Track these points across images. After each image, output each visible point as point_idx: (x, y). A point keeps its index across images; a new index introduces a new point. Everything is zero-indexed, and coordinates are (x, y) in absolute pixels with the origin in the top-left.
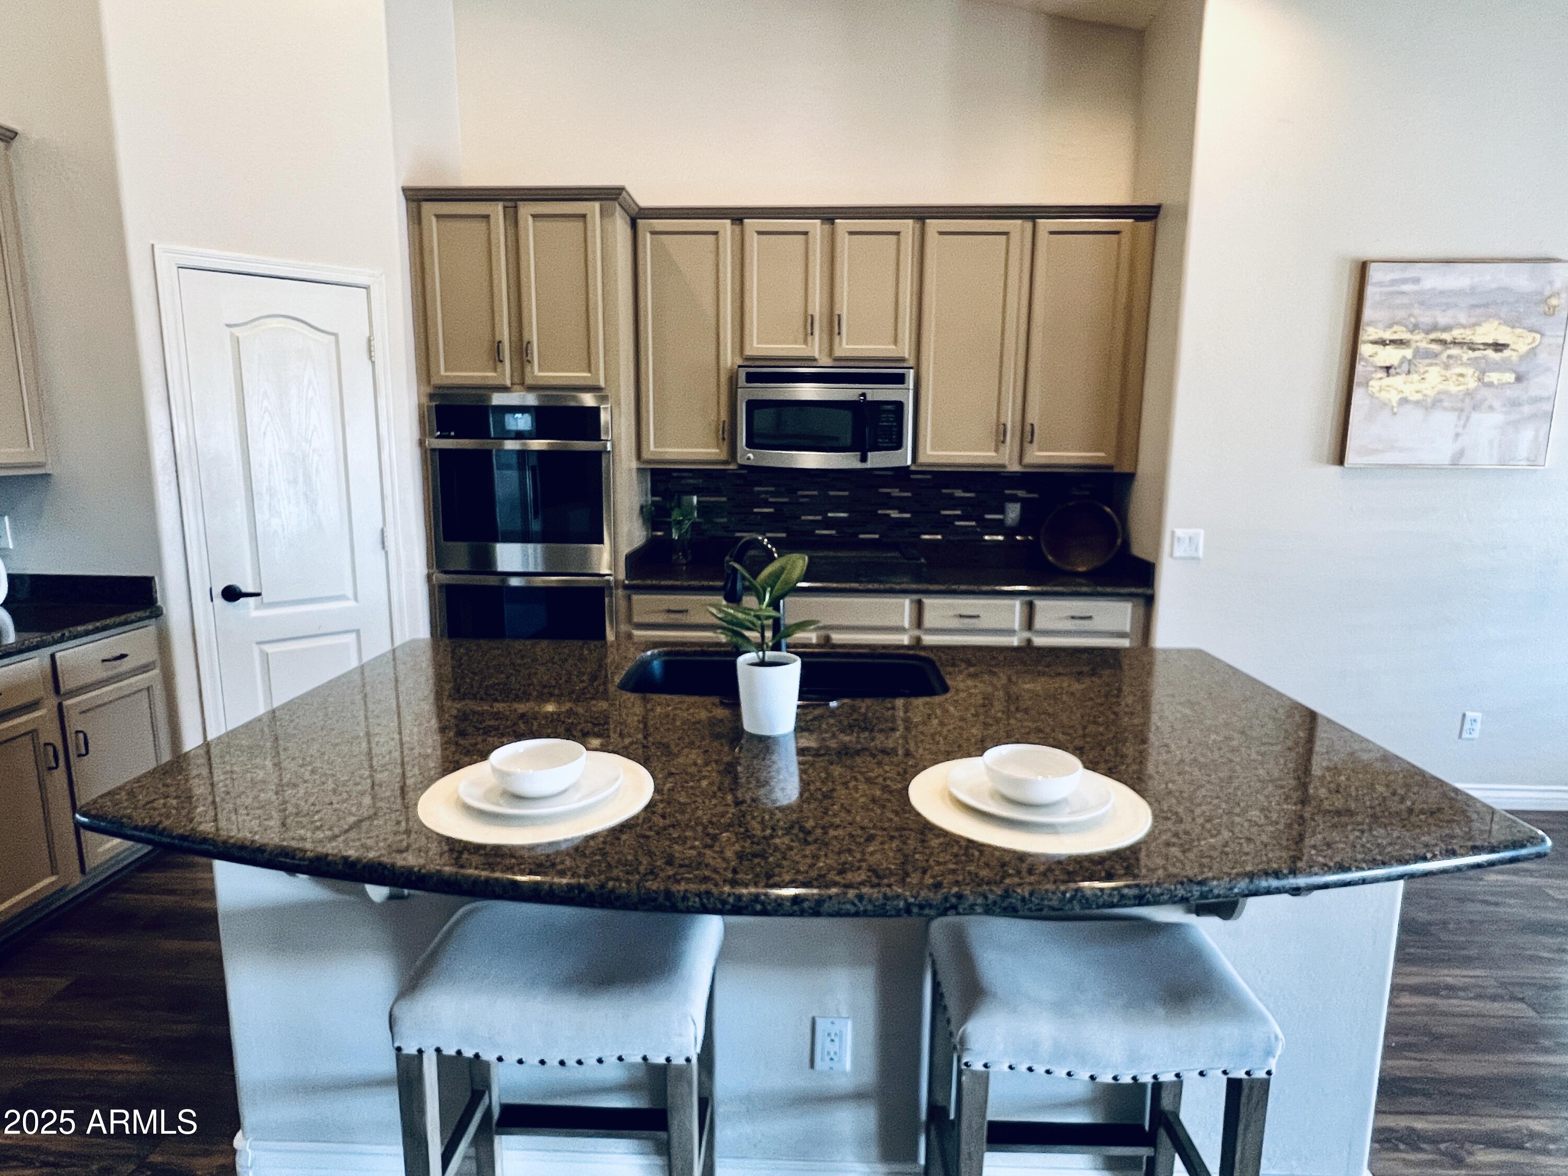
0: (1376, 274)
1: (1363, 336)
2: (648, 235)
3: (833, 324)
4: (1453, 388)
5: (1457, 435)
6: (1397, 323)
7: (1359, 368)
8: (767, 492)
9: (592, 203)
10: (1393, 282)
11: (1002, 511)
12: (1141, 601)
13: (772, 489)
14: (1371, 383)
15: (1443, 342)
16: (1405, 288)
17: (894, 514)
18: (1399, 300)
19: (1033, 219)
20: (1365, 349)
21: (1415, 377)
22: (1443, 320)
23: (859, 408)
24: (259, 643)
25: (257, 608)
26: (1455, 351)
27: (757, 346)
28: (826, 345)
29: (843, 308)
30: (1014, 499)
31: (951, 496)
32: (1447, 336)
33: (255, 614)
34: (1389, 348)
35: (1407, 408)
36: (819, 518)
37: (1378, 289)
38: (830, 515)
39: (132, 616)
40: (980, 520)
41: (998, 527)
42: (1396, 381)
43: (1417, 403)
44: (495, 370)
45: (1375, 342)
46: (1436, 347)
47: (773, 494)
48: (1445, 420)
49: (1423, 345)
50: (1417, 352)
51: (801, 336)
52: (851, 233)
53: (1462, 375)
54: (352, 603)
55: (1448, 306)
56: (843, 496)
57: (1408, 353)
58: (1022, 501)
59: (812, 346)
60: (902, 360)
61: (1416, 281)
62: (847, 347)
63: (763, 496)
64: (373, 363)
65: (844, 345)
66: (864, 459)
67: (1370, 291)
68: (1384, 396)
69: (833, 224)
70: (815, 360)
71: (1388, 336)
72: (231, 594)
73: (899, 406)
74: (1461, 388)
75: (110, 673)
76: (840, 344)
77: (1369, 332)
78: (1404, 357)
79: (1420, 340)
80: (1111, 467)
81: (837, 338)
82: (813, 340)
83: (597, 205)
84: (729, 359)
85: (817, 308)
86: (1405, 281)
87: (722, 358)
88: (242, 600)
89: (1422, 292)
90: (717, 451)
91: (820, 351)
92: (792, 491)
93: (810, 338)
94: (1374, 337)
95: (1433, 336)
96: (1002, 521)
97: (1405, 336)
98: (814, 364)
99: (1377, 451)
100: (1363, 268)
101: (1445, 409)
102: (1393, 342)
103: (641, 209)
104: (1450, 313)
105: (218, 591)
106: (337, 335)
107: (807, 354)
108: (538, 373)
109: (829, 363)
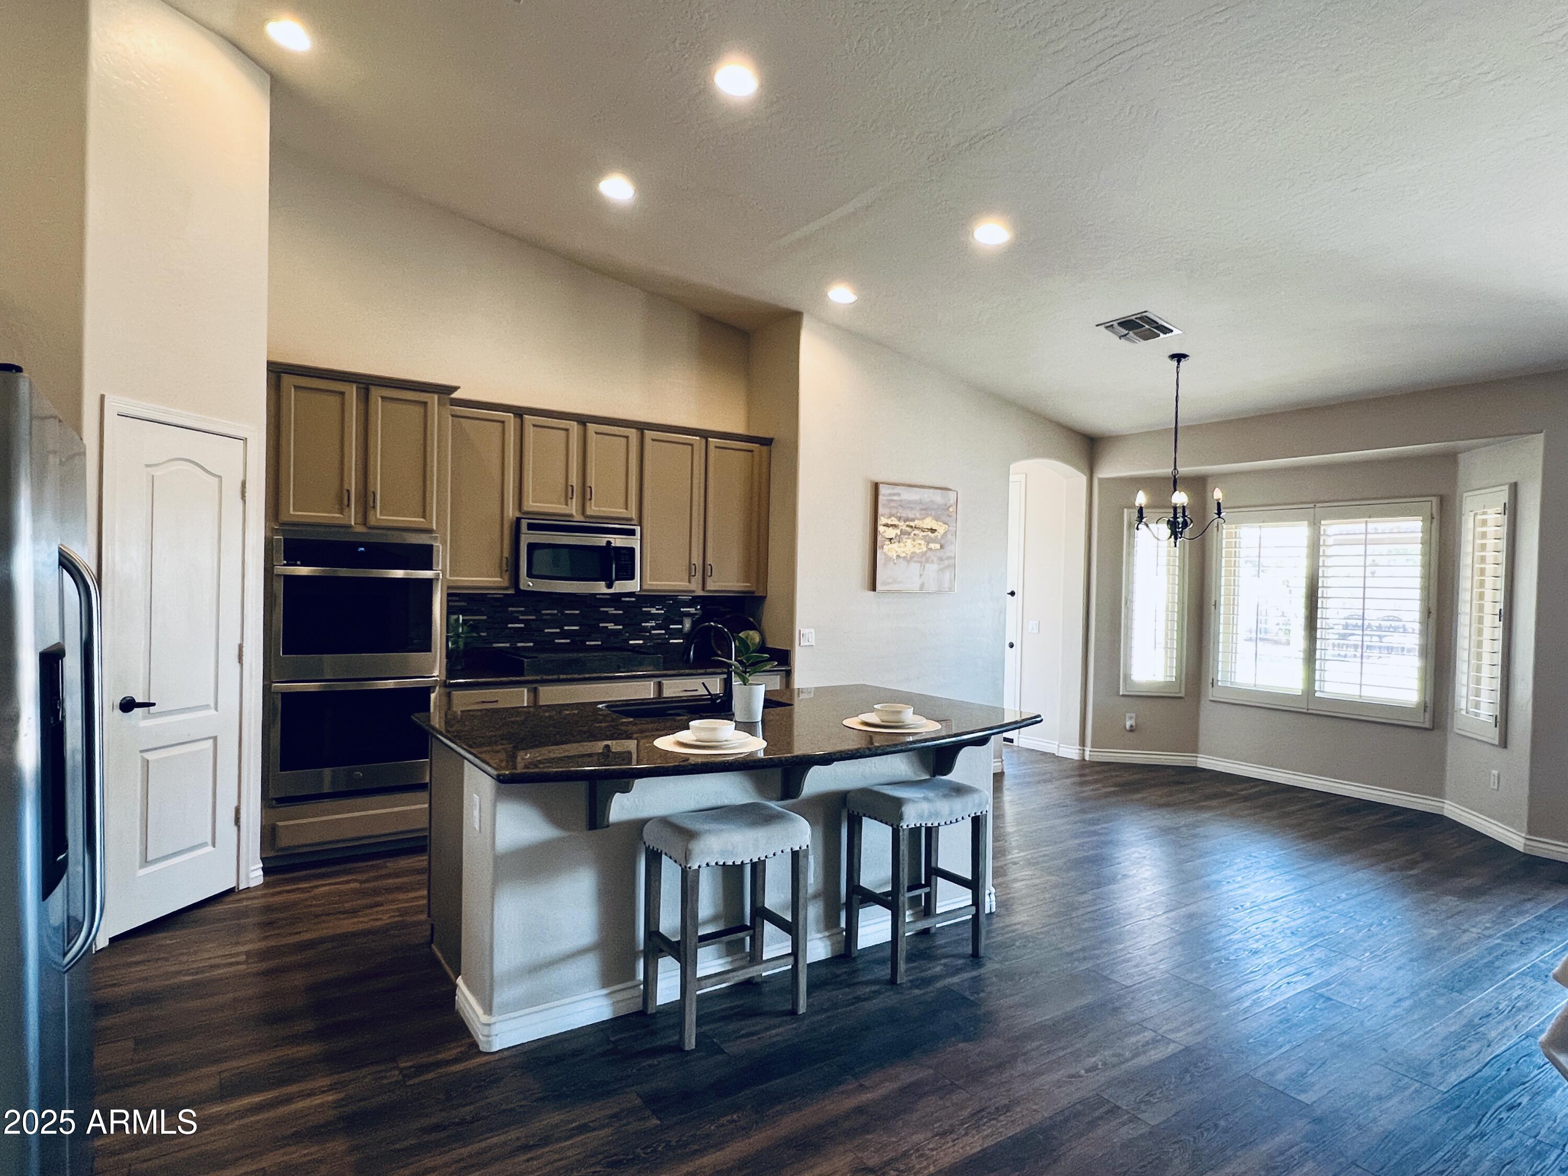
0: (883, 490)
1: (880, 522)
3: (585, 494)
4: (918, 551)
5: (921, 575)
6: (894, 516)
7: (879, 538)
8: (518, 612)
9: (431, 395)
10: (890, 495)
11: (682, 623)
13: (522, 609)
14: (885, 547)
15: (911, 527)
16: (895, 498)
17: (611, 626)
18: (893, 504)
19: (706, 438)
20: (881, 529)
21: (902, 544)
22: (911, 516)
24: (142, 751)
25: (146, 717)
26: (916, 532)
27: (531, 504)
28: (580, 507)
29: (592, 481)
30: (690, 614)
31: (651, 613)
32: (912, 524)
33: (144, 724)
34: (891, 528)
35: (901, 560)
36: (558, 630)
37: (885, 498)
38: (566, 628)
40: (668, 629)
41: (678, 633)
42: (895, 546)
43: (904, 558)
44: (342, 513)
45: (884, 526)
46: (909, 529)
47: (523, 613)
48: (915, 567)
49: (904, 528)
50: (901, 531)
51: (563, 499)
52: (597, 433)
53: (920, 544)
54: (213, 712)
55: (912, 509)
56: (580, 614)
57: (898, 532)
58: (694, 616)
59: (571, 507)
60: (631, 519)
61: (899, 495)
62: (593, 509)
63: (516, 615)
64: (244, 501)
66: (610, 586)
67: (881, 498)
68: (890, 554)
69: (585, 426)
70: (571, 516)
71: (890, 522)
72: (129, 705)
73: (632, 551)
74: (921, 551)
76: (591, 507)
77: (882, 520)
78: (897, 534)
79: (902, 524)
80: (753, 592)
81: (588, 503)
82: (572, 502)
83: (436, 397)
84: (511, 512)
85: (575, 481)
86: (894, 495)
87: (505, 511)
88: (135, 710)
89: (901, 501)
90: (501, 579)
91: (576, 511)
93: (569, 501)
94: (884, 523)
95: (907, 523)
96: (681, 630)
97: (896, 522)
98: (571, 519)
99: (889, 583)
100: (876, 487)
101: (915, 562)
102: (892, 525)
104: (913, 512)
105: (119, 703)
106: (220, 477)
107: (567, 512)
108: (379, 517)
109: (582, 519)
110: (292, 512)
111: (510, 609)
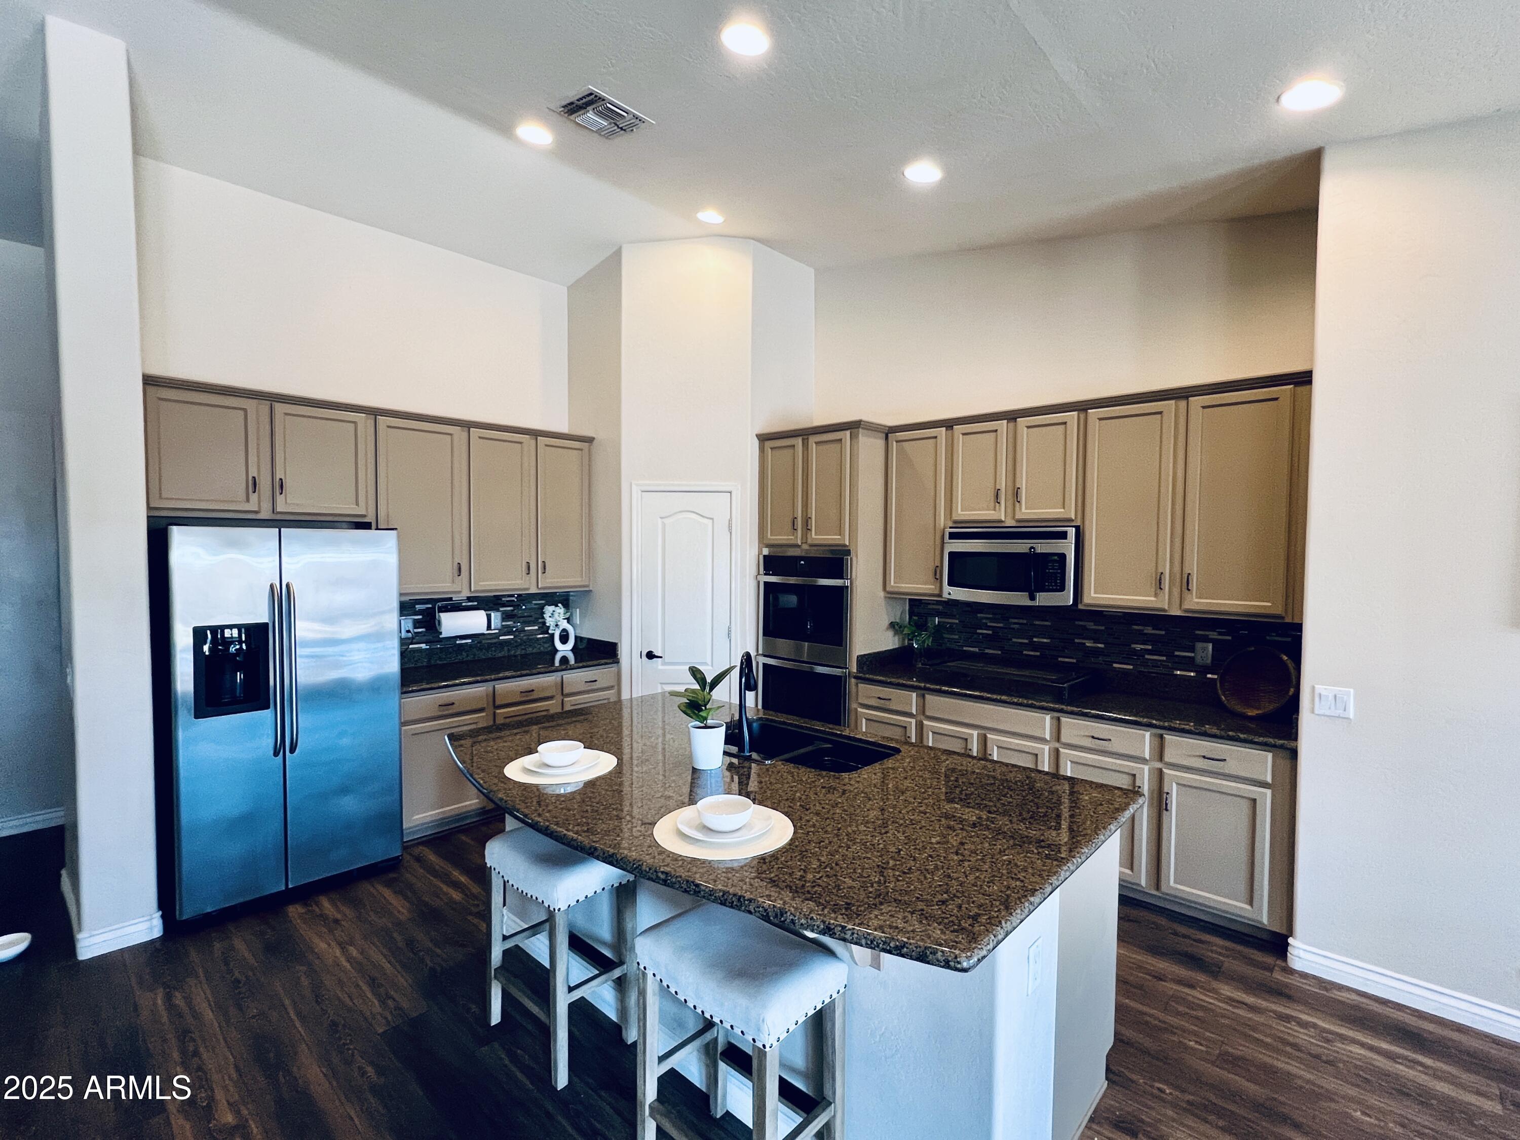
2: (895, 443)
3: (1016, 495)
8: (987, 618)
9: (845, 432)
11: (1192, 649)
12: (1287, 754)
13: (991, 616)
17: (1089, 644)
19: (1187, 398)
23: (1032, 558)
24: (661, 683)
25: (662, 665)
27: (961, 513)
28: (1010, 510)
29: (1023, 483)
30: (1206, 639)
31: (1141, 633)
33: (660, 667)
36: (1026, 641)
38: (1035, 640)
39: (603, 661)
40: (1170, 656)
41: (1189, 664)
44: (793, 535)
47: (991, 620)
51: (992, 504)
52: (1028, 427)
54: (710, 668)
56: (1046, 625)
58: (1214, 642)
59: (1000, 510)
60: (1068, 521)
62: (1026, 511)
63: (984, 621)
64: (731, 533)
65: (1023, 510)
66: (1032, 598)
69: (1016, 422)
70: (1001, 521)
72: (650, 656)
73: (1063, 557)
75: (589, 688)
76: (1020, 509)
81: (1018, 506)
82: (1000, 507)
83: (848, 433)
84: (943, 522)
85: (1004, 484)
87: (937, 521)
88: (655, 659)
90: (933, 587)
91: (1006, 516)
92: (1005, 619)
93: (998, 505)
96: (1193, 658)
98: (1003, 525)
103: (890, 427)
105: (644, 654)
106: (712, 519)
107: (995, 517)
108: (815, 537)
109: (1013, 524)
110: (771, 538)
111: (979, 615)
